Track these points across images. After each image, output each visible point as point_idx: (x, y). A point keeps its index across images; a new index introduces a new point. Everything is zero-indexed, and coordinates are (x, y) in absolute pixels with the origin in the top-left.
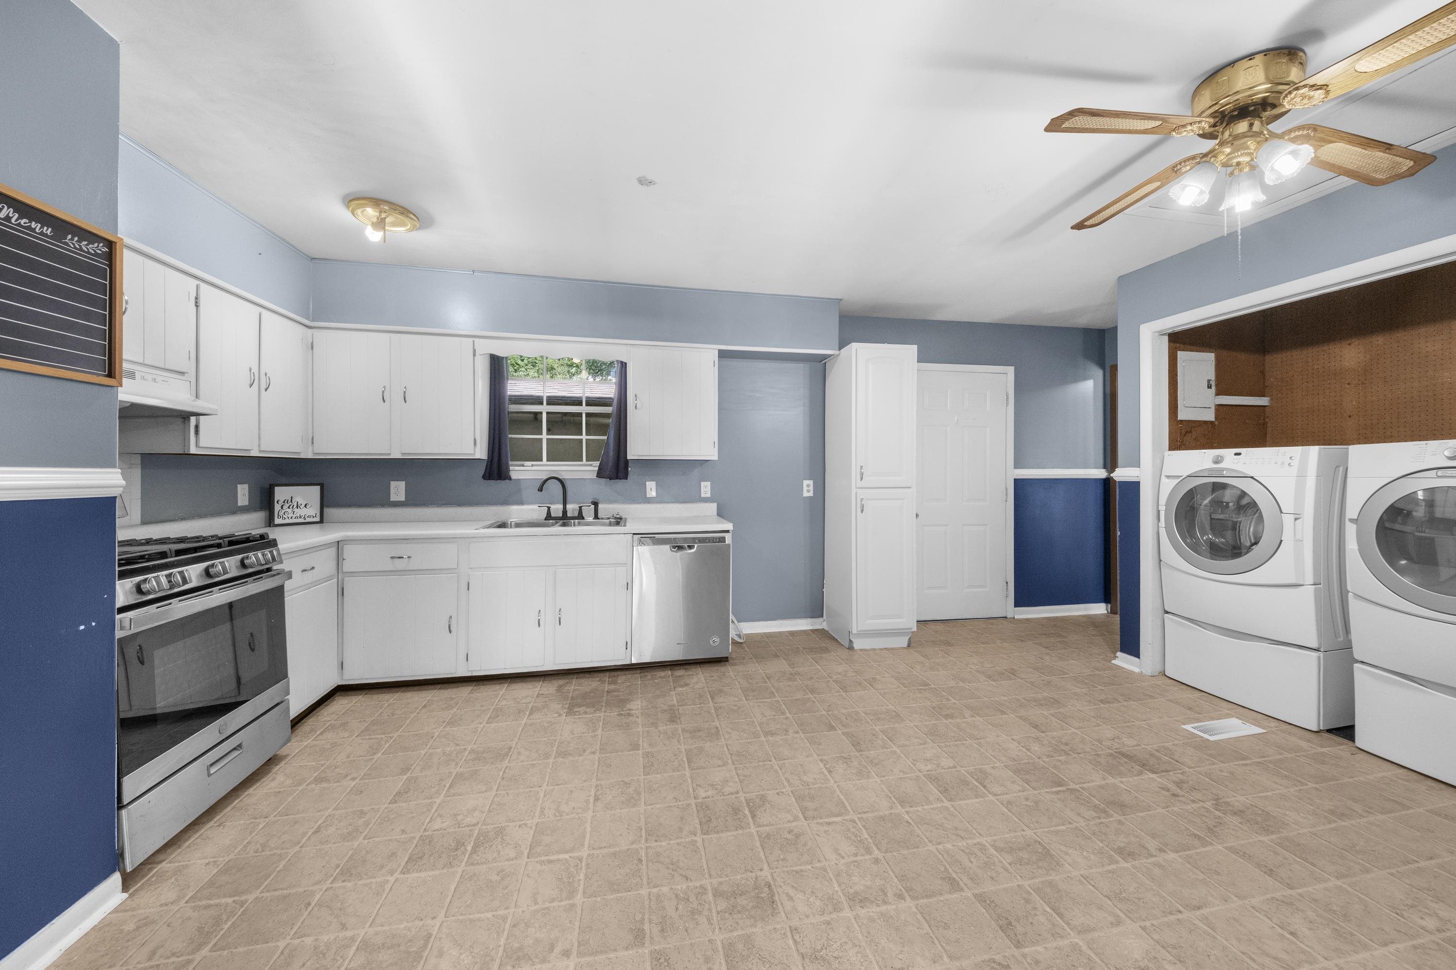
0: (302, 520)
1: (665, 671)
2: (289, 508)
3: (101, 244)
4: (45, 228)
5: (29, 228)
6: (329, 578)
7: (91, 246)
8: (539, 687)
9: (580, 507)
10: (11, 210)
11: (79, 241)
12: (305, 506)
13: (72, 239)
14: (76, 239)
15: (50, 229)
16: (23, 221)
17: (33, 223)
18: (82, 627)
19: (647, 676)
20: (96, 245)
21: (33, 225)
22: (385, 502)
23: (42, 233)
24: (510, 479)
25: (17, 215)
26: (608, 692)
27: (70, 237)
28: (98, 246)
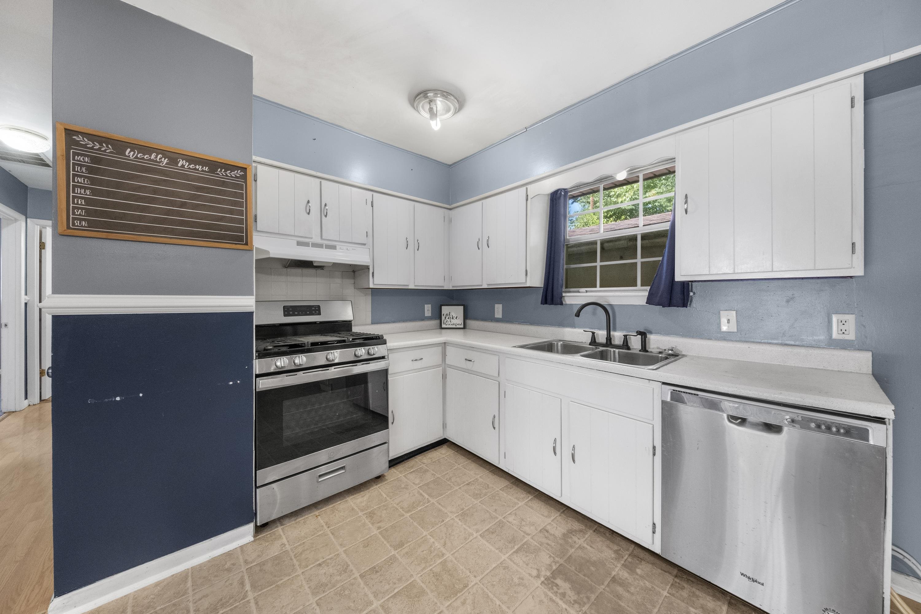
0: (454, 326)
1: (719, 599)
2: (448, 318)
3: (240, 171)
4: (204, 167)
5: (195, 169)
6: (438, 366)
7: (232, 173)
8: (552, 518)
9: (625, 336)
10: (184, 161)
11: (225, 171)
12: (456, 318)
13: (221, 171)
14: (223, 170)
15: (207, 168)
16: (191, 166)
17: (197, 166)
18: (231, 383)
19: (683, 588)
20: (236, 172)
21: (197, 167)
22: (492, 318)
23: (203, 171)
24: (561, 304)
25: (188, 163)
26: (614, 580)
27: (219, 170)
28: (237, 172)
